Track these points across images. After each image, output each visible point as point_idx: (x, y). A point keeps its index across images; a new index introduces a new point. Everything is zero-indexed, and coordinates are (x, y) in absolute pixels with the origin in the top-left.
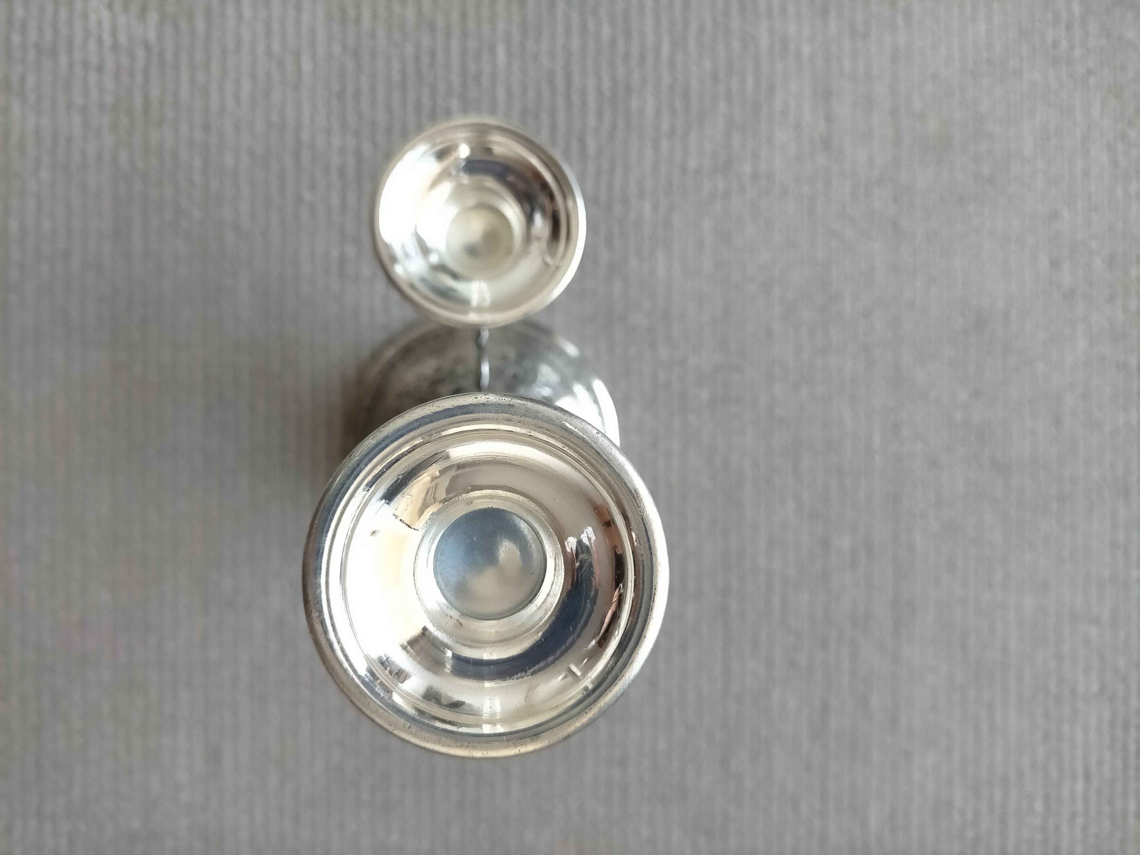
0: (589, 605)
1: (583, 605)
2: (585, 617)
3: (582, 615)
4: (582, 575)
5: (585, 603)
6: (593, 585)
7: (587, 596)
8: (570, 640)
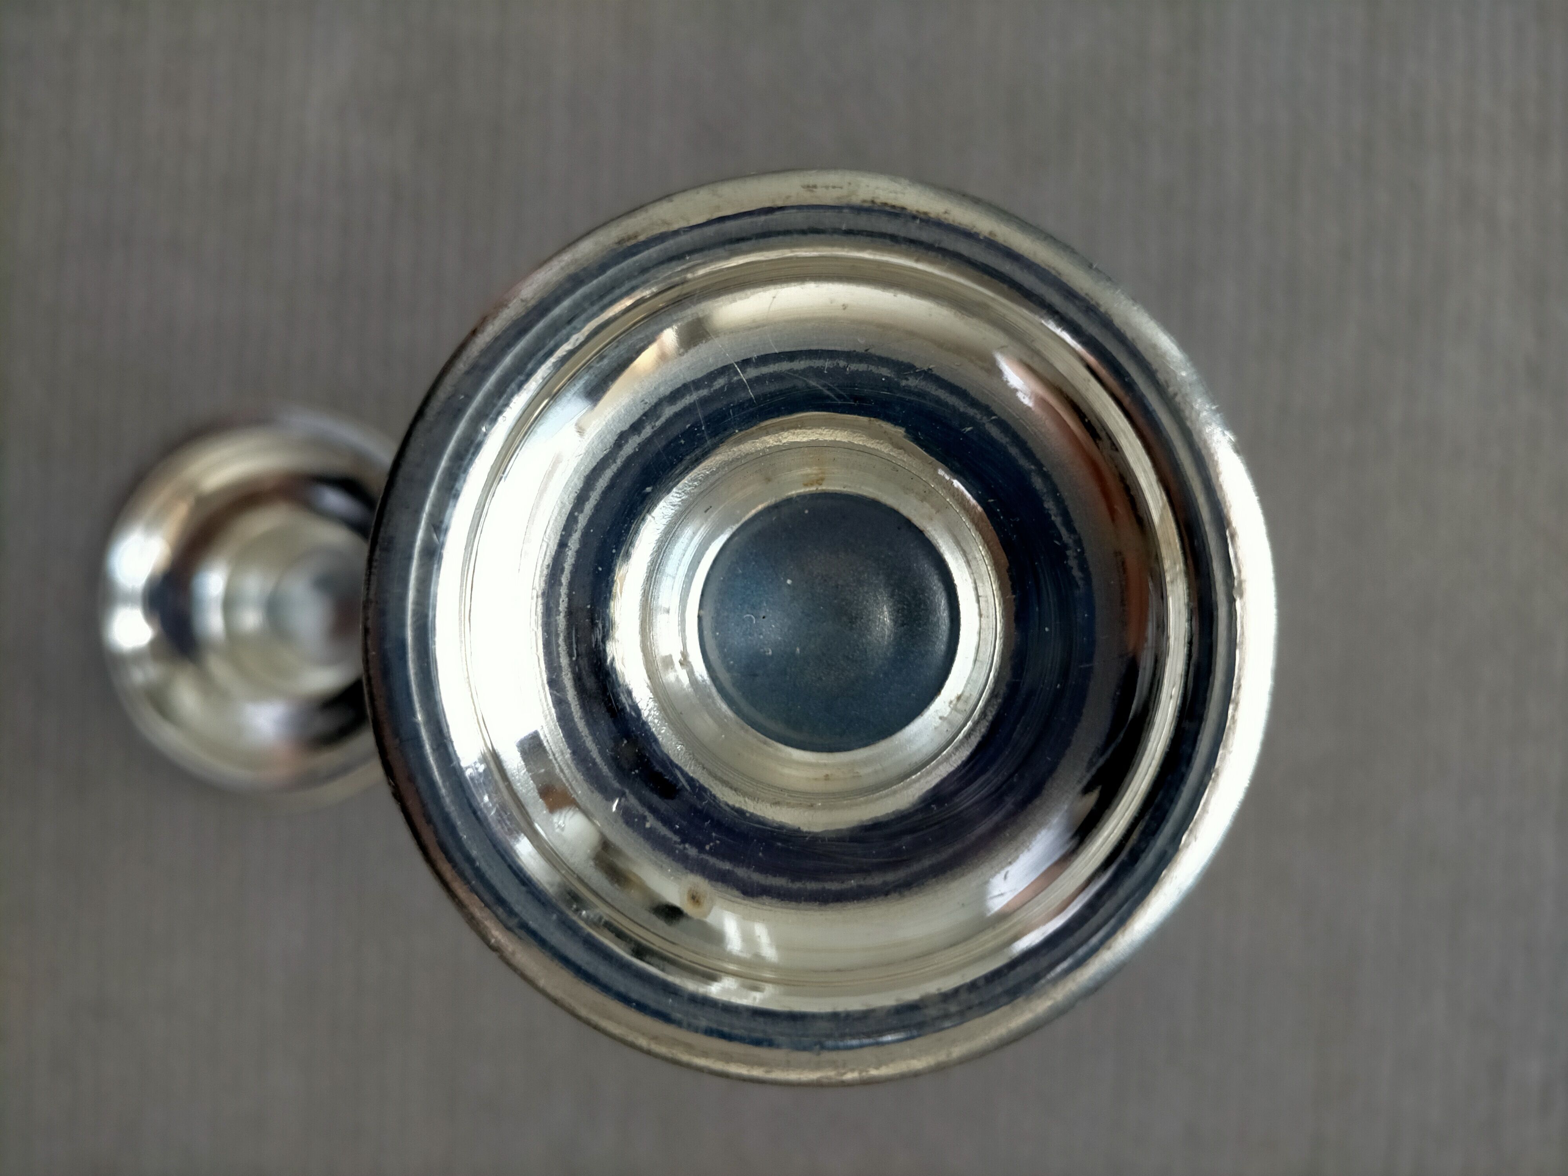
0: (912, 382)
1: (912, 398)
2: (942, 394)
3: (938, 401)
4: (840, 397)
5: (908, 391)
6: (865, 370)
7: (890, 385)
8: (995, 432)
